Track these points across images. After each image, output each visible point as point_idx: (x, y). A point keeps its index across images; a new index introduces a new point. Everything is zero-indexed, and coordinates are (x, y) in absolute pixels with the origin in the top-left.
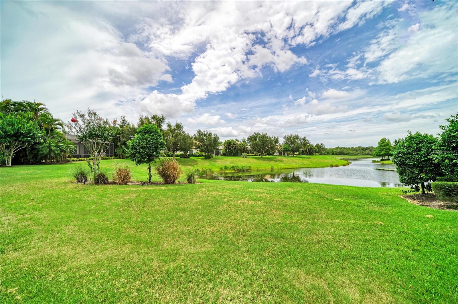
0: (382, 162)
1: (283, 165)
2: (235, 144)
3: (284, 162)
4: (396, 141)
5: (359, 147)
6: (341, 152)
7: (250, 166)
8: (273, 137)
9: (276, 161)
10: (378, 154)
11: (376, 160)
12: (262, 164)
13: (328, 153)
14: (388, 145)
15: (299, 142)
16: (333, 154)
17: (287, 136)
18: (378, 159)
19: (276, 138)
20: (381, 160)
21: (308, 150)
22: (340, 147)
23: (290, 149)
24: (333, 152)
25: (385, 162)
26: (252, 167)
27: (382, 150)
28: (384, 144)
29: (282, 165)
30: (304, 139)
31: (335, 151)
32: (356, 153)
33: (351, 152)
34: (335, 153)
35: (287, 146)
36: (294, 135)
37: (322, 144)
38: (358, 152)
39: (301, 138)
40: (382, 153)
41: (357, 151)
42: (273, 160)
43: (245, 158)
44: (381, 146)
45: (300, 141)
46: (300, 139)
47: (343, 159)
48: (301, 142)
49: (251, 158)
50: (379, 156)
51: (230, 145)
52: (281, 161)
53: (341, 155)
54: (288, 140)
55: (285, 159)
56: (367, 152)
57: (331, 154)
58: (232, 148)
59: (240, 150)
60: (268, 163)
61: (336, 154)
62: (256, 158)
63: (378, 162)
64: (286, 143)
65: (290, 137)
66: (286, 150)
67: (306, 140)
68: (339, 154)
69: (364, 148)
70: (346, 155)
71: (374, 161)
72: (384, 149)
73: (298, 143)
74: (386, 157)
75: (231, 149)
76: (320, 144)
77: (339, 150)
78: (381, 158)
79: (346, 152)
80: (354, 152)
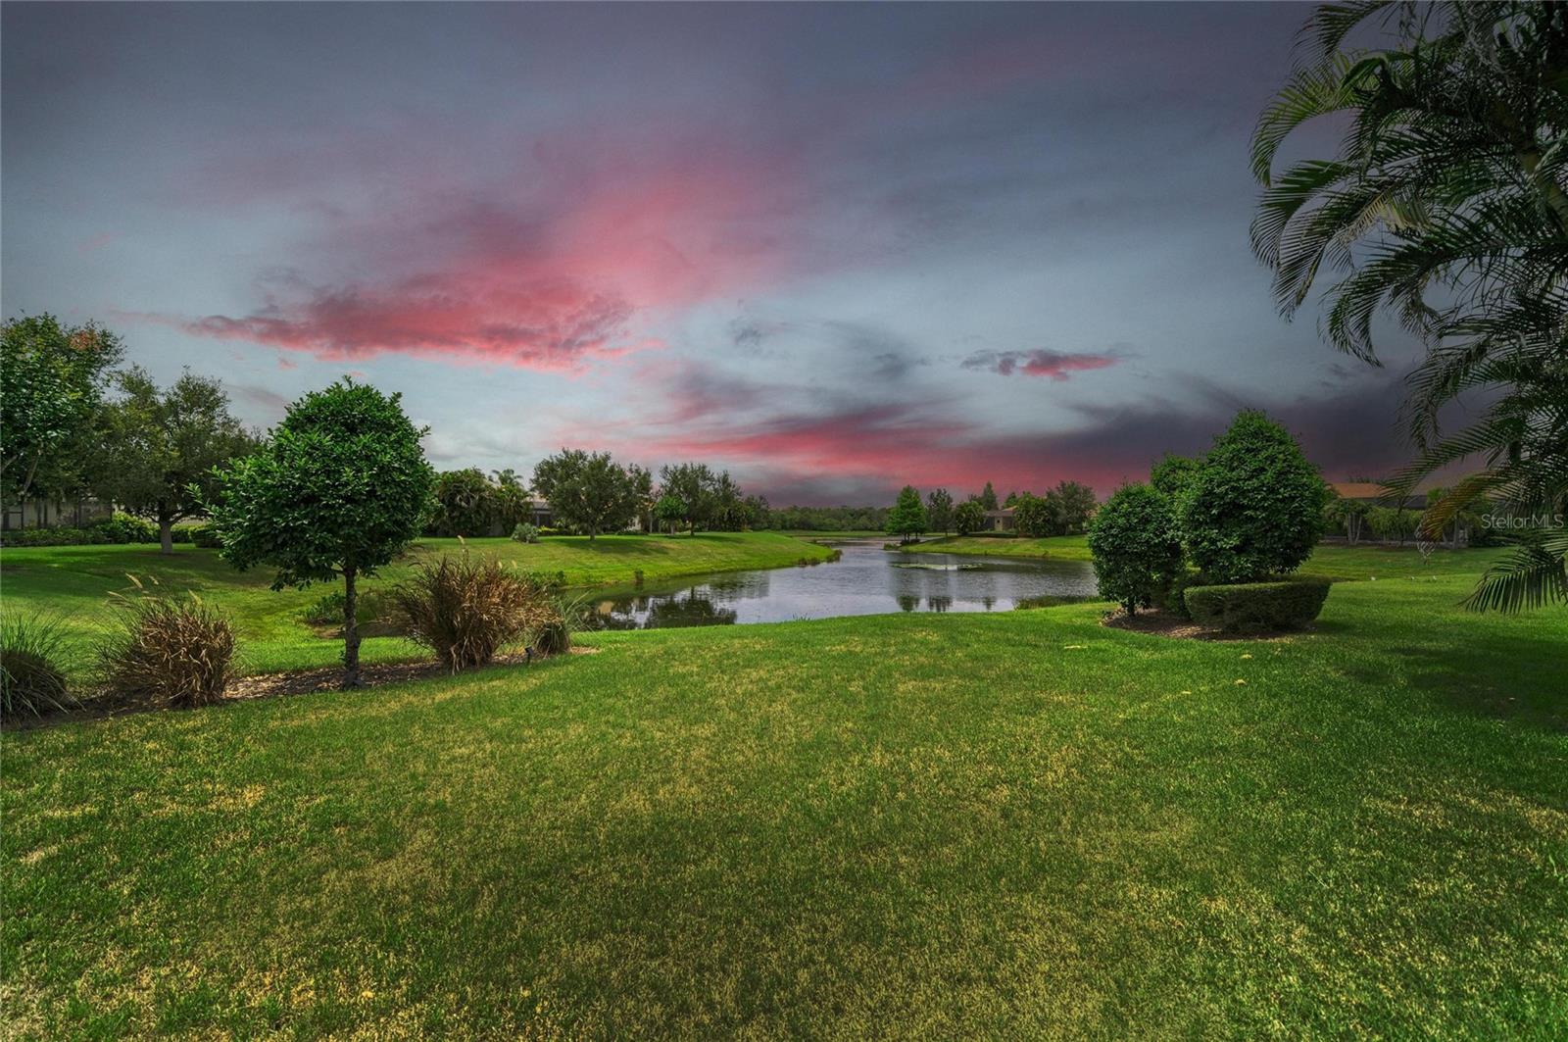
0: (904, 548)
1: (669, 563)
2: (480, 490)
3: (672, 554)
6: (802, 521)
7: (561, 574)
8: (631, 470)
9: (645, 552)
10: (897, 527)
11: (892, 543)
12: (600, 564)
13: (770, 526)
14: (916, 504)
15: (710, 489)
16: (784, 528)
17: (671, 468)
18: (896, 541)
19: (643, 472)
20: (903, 544)
21: (726, 516)
22: (800, 507)
23: (684, 510)
24: (785, 521)
25: (912, 548)
26: (569, 577)
27: (904, 518)
28: (909, 501)
29: (667, 566)
30: (725, 480)
31: (788, 517)
32: (838, 526)
33: (827, 521)
34: (788, 524)
35: (673, 502)
36: (696, 466)
37: (761, 498)
38: (843, 522)
39: (716, 476)
40: (904, 525)
41: (840, 519)
42: (633, 550)
43: (530, 542)
44: (902, 507)
45: (711, 487)
46: (711, 479)
47: (815, 542)
48: (715, 490)
49: (553, 544)
50: (899, 532)
51: (459, 492)
52: (663, 551)
53: (803, 529)
54: (675, 481)
55: (671, 546)
56: (863, 520)
57: (779, 526)
58: (468, 503)
59: (501, 512)
60: (619, 561)
61: (792, 528)
62: (571, 544)
63: (896, 548)
64: (670, 492)
65: (683, 471)
66: (671, 515)
67: (729, 485)
68: (799, 528)
69: (856, 511)
70: (815, 530)
71: (885, 548)
72: (909, 513)
73: (708, 494)
74: (913, 537)
75: (460, 506)
76: (756, 497)
77: (797, 516)
78: (902, 537)
79: (814, 520)
80: (834, 521)
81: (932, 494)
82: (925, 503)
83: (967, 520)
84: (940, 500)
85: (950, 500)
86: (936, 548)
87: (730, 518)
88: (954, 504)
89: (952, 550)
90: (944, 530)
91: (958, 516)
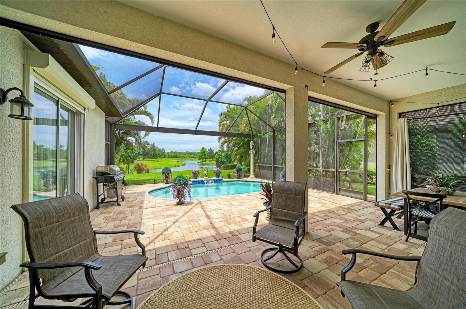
0: (202, 163)
4: (209, 149)
5: (187, 152)
6: (174, 156)
10: (200, 157)
13: (165, 157)
14: (205, 152)
16: (169, 157)
18: (200, 161)
20: (202, 162)
21: (152, 154)
22: (174, 151)
25: (204, 163)
27: (202, 155)
28: (203, 151)
30: (153, 145)
31: (170, 154)
32: (186, 157)
33: (182, 156)
34: (170, 156)
37: (163, 149)
40: (202, 157)
41: (186, 155)
44: (202, 152)
45: (149, 147)
46: (149, 144)
47: (178, 161)
48: (151, 148)
50: (201, 158)
53: (175, 158)
56: (192, 156)
57: (167, 157)
61: (172, 157)
63: (200, 163)
69: (191, 153)
70: (179, 158)
71: (198, 162)
72: (204, 154)
74: (204, 160)
76: (161, 149)
77: (173, 154)
78: (202, 160)
79: (178, 155)
80: (184, 156)
82: (207, 151)
84: (211, 151)
85: (213, 151)
86: (210, 163)
88: (215, 152)
89: (213, 163)
90: (212, 158)
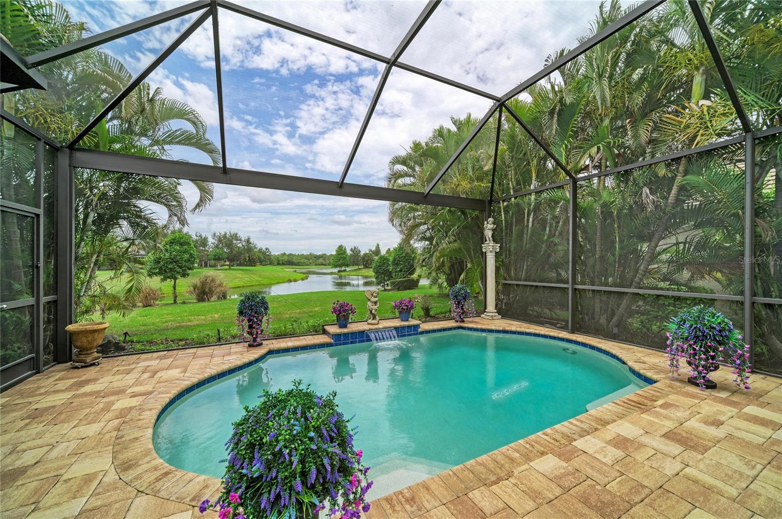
0: (339, 274)
5: (311, 254)
6: (289, 261)
13: (271, 263)
15: (239, 245)
16: (279, 264)
17: (218, 234)
19: (203, 237)
20: (339, 271)
21: (247, 258)
22: (287, 253)
23: (225, 256)
24: (279, 261)
25: (343, 273)
27: (339, 260)
28: (341, 252)
30: (248, 241)
31: (281, 259)
32: (308, 263)
33: (302, 261)
34: (281, 262)
35: (219, 251)
36: (232, 233)
37: (267, 249)
38: (311, 261)
39: (243, 239)
40: (339, 263)
41: (309, 260)
45: (240, 244)
46: (241, 240)
47: (295, 271)
48: (243, 246)
50: (337, 266)
53: (289, 265)
54: (220, 240)
56: (321, 260)
57: (276, 263)
61: (283, 264)
64: (217, 246)
65: (225, 236)
66: (218, 259)
67: (250, 243)
68: (286, 264)
69: (317, 256)
72: (341, 258)
73: (239, 247)
74: (343, 268)
76: (264, 249)
77: (286, 258)
79: (295, 260)
80: (306, 261)
81: (352, 249)
82: (349, 252)
83: (368, 260)
84: (356, 251)
85: (360, 252)
86: (354, 273)
87: (249, 259)
88: (362, 253)
89: (360, 274)
90: (358, 265)
91: (364, 258)
